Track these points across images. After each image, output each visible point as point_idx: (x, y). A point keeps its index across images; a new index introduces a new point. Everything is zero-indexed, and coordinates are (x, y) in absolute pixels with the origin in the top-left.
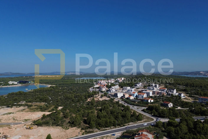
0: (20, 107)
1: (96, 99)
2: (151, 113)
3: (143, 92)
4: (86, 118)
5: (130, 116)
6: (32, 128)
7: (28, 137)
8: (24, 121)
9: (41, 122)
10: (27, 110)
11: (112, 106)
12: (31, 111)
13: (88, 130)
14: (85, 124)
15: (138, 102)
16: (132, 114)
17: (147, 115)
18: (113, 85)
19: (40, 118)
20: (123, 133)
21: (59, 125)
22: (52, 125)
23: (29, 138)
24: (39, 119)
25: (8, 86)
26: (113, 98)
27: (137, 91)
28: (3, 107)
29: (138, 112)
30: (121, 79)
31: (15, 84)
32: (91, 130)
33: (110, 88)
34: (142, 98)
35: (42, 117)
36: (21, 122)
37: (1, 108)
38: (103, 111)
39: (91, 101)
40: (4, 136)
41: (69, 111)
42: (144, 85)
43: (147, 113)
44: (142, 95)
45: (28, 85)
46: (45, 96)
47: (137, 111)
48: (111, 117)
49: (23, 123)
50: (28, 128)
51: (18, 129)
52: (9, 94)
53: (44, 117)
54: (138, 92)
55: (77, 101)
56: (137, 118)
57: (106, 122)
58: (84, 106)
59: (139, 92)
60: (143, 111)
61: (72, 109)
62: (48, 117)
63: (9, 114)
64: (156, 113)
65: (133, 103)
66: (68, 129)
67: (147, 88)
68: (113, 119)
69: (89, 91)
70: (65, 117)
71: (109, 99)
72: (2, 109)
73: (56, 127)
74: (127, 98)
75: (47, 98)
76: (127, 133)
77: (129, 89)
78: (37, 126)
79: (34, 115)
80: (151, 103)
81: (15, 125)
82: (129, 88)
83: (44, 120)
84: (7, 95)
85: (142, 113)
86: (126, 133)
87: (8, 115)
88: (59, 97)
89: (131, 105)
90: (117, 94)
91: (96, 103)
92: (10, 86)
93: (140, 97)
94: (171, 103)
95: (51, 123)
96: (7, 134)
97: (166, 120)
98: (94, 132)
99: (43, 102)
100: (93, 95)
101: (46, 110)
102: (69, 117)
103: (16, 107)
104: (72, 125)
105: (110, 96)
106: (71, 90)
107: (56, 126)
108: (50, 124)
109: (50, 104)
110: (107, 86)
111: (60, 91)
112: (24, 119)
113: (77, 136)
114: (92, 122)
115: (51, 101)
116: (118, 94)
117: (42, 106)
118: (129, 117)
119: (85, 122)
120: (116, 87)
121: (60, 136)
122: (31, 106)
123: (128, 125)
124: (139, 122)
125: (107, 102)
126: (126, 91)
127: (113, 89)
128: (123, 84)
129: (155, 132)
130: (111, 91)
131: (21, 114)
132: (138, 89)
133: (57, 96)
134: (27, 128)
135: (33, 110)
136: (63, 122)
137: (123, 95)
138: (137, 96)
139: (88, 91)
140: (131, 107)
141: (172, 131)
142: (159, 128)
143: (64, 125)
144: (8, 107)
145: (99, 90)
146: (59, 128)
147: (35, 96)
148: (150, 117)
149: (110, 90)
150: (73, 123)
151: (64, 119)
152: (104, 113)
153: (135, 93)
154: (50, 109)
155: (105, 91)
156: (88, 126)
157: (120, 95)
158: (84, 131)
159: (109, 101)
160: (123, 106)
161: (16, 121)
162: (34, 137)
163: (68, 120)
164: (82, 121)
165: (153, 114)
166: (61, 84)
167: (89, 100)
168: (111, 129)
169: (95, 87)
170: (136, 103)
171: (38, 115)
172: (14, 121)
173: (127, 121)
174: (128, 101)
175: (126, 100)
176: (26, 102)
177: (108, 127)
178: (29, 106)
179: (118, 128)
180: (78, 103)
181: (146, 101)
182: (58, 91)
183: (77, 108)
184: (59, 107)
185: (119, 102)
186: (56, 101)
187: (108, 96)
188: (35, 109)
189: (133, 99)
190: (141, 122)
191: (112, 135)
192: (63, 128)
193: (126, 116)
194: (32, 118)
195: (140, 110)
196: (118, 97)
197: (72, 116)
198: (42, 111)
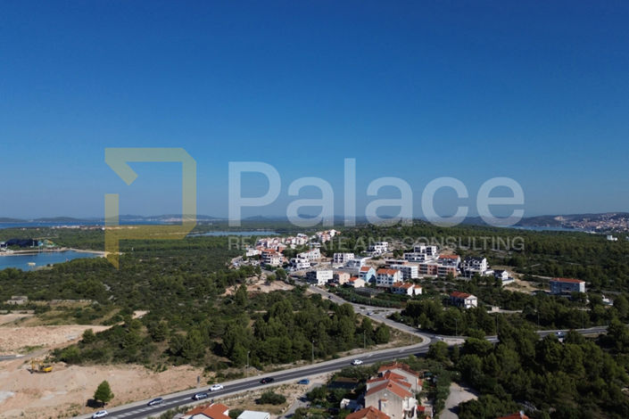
0: (9, 312)
1: (250, 289)
2: (415, 324)
3: (391, 268)
4: (220, 341)
5: (354, 331)
6: (47, 369)
7: (36, 394)
8: (22, 352)
9: (79, 352)
10: (35, 320)
11: (301, 307)
12: (46, 322)
13: (225, 372)
14: (217, 355)
15: (378, 296)
16: (359, 325)
17: (402, 330)
18: (303, 248)
19: (76, 342)
20: (334, 376)
21: (135, 361)
22: (114, 361)
23: (40, 397)
24: (72, 346)
26: (302, 284)
27: (375, 264)
29: (376, 323)
30: (329, 233)
32: (236, 371)
33: (295, 257)
34: (387, 285)
35: (81, 339)
36: (12, 353)
38: (271, 319)
39: (234, 294)
41: (166, 322)
43: (402, 322)
44: (389, 276)
45: (36, 252)
46: (91, 282)
47: (375, 319)
48: (298, 333)
49: (19, 356)
50: (36, 371)
51: (4, 374)
53: (88, 337)
54: (376, 267)
55: (192, 295)
56: (377, 336)
57: (282, 348)
58: (213, 309)
59: (381, 267)
60: (392, 317)
61: (176, 317)
62: (101, 339)
64: (430, 324)
65: (362, 297)
66: (165, 369)
67: (404, 256)
68: (301, 340)
69: (230, 268)
70: (155, 337)
71: (290, 287)
73: (127, 366)
74: (345, 285)
75: (97, 287)
76: (344, 376)
77: (352, 259)
78: (64, 364)
79: (54, 335)
80: (415, 297)
82: (350, 257)
83: (88, 348)
85: (390, 324)
86: (342, 377)
88: (137, 285)
89: (355, 302)
90: (315, 274)
91: (252, 299)
93: (384, 282)
94: (472, 297)
95: (110, 354)
97: (459, 341)
98: (246, 377)
99: (85, 297)
100: (241, 277)
101: (93, 321)
102: (168, 339)
104: (175, 360)
105: (293, 279)
106: (175, 264)
107: (127, 363)
108: (108, 358)
109: (106, 303)
110: (285, 253)
111: (137, 266)
112: (23, 345)
113: (191, 388)
114: (238, 347)
115: (112, 297)
116: (318, 273)
117: (81, 309)
118: (352, 335)
119: (217, 350)
120: (313, 254)
121: (138, 390)
122: (46, 309)
123: (349, 354)
124: (379, 346)
125: (283, 296)
126: (342, 266)
127: (302, 261)
129: (425, 373)
130: (298, 264)
131: (13, 332)
132: (377, 259)
133: (129, 282)
134: (32, 371)
135: (51, 321)
136: (147, 352)
137: (334, 276)
138: (373, 280)
139: (227, 267)
140: (356, 308)
141: (476, 367)
142: (440, 360)
143: (150, 359)
145: (262, 263)
146: (135, 368)
147: (59, 281)
148: (413, 333)
149: (294, 261)
150: (179, 353)
151: (153, 344)
152: (275, 323)
153: (368, 269)
154: (106, 318)
155: (278, 266)
157: (323, 276)
158: (213, 374)
159: (291, 293)
160: (332, 306)
162: (58, 395)
163: (163, 347)
164: (207, 349)
165: (419, 326)
166: (142, 249)
167: (229, 291)
168: (295, 368)
169: (248, 254)
170: (372, 297)
171: (71, 334)
173: (344, 345)
174: (346, 291)
175: (342, 289)
176: (30, 298)
177: (288, 363)
178: (38, 311)
179: (318, 362)
180: (196, 300)
181: (399, 292)
182: (133, 269)
183: (193, 313)
184: (135, 312)
185: (320, 295)
186: (127, 295)
187: (287, 280)
188: (60, 319)
189: (363, 286)
190: (387, 348)
191: (298, 383)
192: (149, 368)
193: (342, 330)
194: (50, 343)
195: (383, 316)
196: (317, 281)
197: (177, 335)
198: (82, 324)
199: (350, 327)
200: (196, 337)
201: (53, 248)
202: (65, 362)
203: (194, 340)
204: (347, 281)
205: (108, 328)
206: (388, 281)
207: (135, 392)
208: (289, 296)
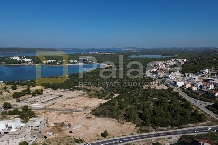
0: (80, 91)
1: (152, 87)
3: (209, 82)
4: (141, 112)
5: (191, 114)
6: (90, 118)
7: (87, 128)
9: (99, 111)
10: (86, 95)
13: (143, 128)
14: (140, 119)
15: (202, 95)
16: (193, 111)
17: (211, 115)
19: (98, 106)
20: (181, 138)
21: (115, 118)
22: (108, 116)
23: (89, 129)
24: (97, 108)
25: (70, 65)
26: (172, 87)
27: (202, 79)
28: (66, 89)
29: (200, 110)
30: (183, 61)
31: (75, 63)
32: (146, 128)
36: (81, 109)
38: (159, 106)
39: (147, 89)
40: (68, 124)
41: (124, 100)
42: (211, 72)
43: (212, 111)
44: (208, 86)
45: (86, 64)
47: (200, 108)
49: (83, 110)
50: (88, 118)
51: (79, 118)
52: (71, 75)
53: (101, 106)
54: (202, 81)
55: (132, 88)
56: (199, 118)
57: (163, 122)
58: (139, 96)
59: (205, 81)
60: (207, 107)
61: (127, 99)
62: (105, 106)
63: (72, 98)
65: (195, 95)
66: (124, 123)
67: (215, 76)
69: (145, 76)
70: (121, 107)
71: (167, 88)
72: (66, 92)
74: (189, 89)
77: (193, 77)
78: (95, 116)
79: (92, 103)
81: (77, 113)
82: (191, 75)
83: (101, 110)
84: (69, 75)
85: (206, 111)
86: (185, 138)
87: (71, 100)
90: (177, 83)
91: (152, 92)
92: (71, 65)
93: (205, 89)
95: (107, 114)
96: (71, 123)
98: (150, 132)
101: (102, 98)
102: (125, 108)
103: (76, 90)
104: (127, 119)
107: (113, 118)
108: (107, 115)
109: (106, 90)
112: (84, 106)
113: (132, 134)
114: (147, 120)
117: (99, 92)
118: (190, 117)
119: (140, 116)
120: (177, 73)
122: (90, 91)
123: (188, 127)
124: (201, 123)
125: (164, 92)
126: (188, 79)
127: (172, 76)
128: (185, 70)
130: (170, 78)
131: (81, 99)
132: (203, 76)
134: (86, 117)
135: (91, 96)
136: (118, 114)
137: (184, 84)
138: (201, 86)
140: (192, 101)
143: (119, 117)
144: (70, 90)
145: (157, 75)
146: (114, 121)
147: (93, 78)
148: (216, 118)
149: (169, 76)
151: (120, 110)
153: (198, 82)
154: (106, 97)
155: (163, 77)
156: (143, 122)
157: (180, 84)
158: (138, 128)
159: (167, 91)
160: (184, 100)
161: (78, 108)
162: (93, 129)
163: (123, 112)
164: (137, 115)
167: (145, 87)
168: (167, 130)
169: (151, 71)
170: (200, 95)
171: (96, 102)
172: (75, 107)
173: (186, 121)
174: (189, 92)
175: (188, 91)
177: (165, 127)
178: (89, 91)
179: (176, 129)
180: (134, 91)
181: (212, 94)
183: (133, 97)
184: (115, 94)
185: (178, 92)
188: (93, 96)
189: (196, 90)
190: (204, 125)
191: (168, 138)
192: (118, 121)
193: (186, 114)
194: (91, 106)
195: (204, 106)
196: (177, 86)
197: (127, 107)
198: (99, 98)
199: (189, 113)
200: (133, 112)
201: (91, 62)
202: (95, 115)
203: (133, 113)
204: (189, 87)
205: (107, 100)
206: (207, 88)
207: (115, 131)
208: (166, 92)
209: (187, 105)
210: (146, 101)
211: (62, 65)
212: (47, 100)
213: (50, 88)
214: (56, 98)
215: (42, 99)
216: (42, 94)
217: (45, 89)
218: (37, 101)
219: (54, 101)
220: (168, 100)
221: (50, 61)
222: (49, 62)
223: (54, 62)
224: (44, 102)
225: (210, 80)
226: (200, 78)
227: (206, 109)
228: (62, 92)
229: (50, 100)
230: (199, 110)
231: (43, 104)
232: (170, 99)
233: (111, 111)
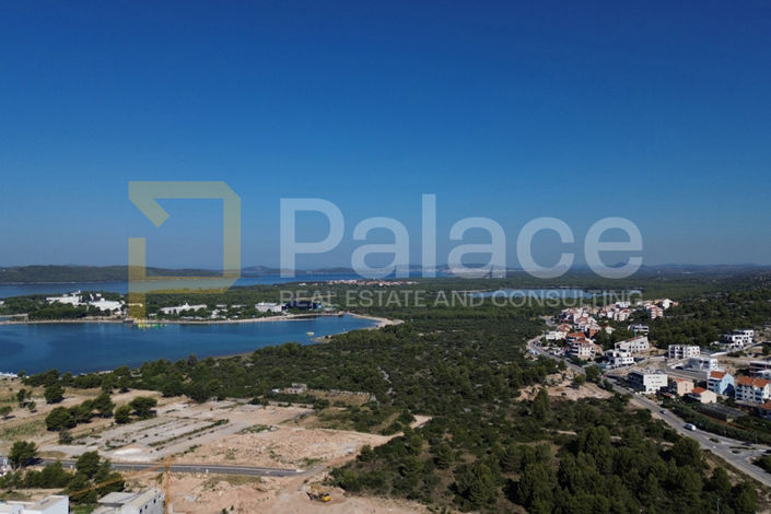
0: (289, 405)
1: (552, 393)
3: (760, 375)
4: (516, 478)
5: (701, 485)
6: (326, 498)
8: (301, 467)
9: (356, 474)
10: (312, 419)
11: (621, 430)
12: (324, 423)
14: (512, 501)
15: (738, 420)
16: (709, 475)
18: (623, 332)
19: (354, 458)
21: (417, 498)
22: (393, 493)
24: (350, 464)
25: (256, 320)
26: (623, 391)
27: (733, 364)
28: (240, 400)
29: (734, 470)
30: (660, 305)
31: (275, 314)
33: (613, 348)
34: (753, 403)
35: (359, 453)
36: (293, 467)
37: (235, 406)
38: (581, 455)
39: (533, 399)
41: (450, 436)
42: (763, 340)
44: (756, 388)
45: (315, 317)
46: (370, 370)
47: (733, 464)
48: (619, 485)
49: (299, 471)
50: (316, 498)
51: (285, 496)
52: (258, 352)
53: (366, 455)
54: (734, 370)
55: (480, 396)
56: (733, 499)
58: (505, 422)
59: (744, 372)
60: (761, 462)
61: (462, 432)
62: (380, 457)
63: (258, 431)
65: (710, 420)
69: (526, 356)
70: (438, 462)
71: (605, 395)
72: (238, 408)
73: (407, 503)
74: (686, 398)
75: (375, 378)
77: (698, 357)
78: (343, 491)
79: (333, 445)
81: (277, 478)
82: (693, 351)
83: (367, 470)
84: (251, 354)
85: (758, 475)
87: (256, 435)
88: (417, 374)
89: (703, 428)
90: (642, 377)
91: (554, 409)
92: (260, 320)
93: (747, 397)
95: (388, 482)
99: (363, 389)
100: (540, 374)
101: (371, 428)
102: (454, 465)
103: (277, 403)
104: (462, 504)
105: (610, 381)
106: (459, 345)
107: (409, 498)
108: (387, 488)
109: (384, 402)
110: (599, 338)
111: (417, 346)
112: (302, 456)
114: (538, 501)
115: (390, 390)
116: (645, 377)
117: (358, 410)
118: (696, 495)
119: (512, 492)
120: (639, 345)
122: (325, 404)
125: (596, 409)
126: (681, 365)
127: (623, 354)
128: (667, 334)
130: (617, 360)
131: (293, 434)
132: (736, 355)
133: (407, 370)
134: (311, 496)
135: (329, 423)
136: (430, 483)
137: (669, 381)
138: (730, 390)
139: (522, 356)
140: (703, 440)
143: (433, 496)
144: (255, 402)
145: (567, 352)
146: (416, 508)
147: (337, 364)
149: (611, 355)
150: (466, 494)
151: (437, 471)
152: (586, 464)
153: (722, 375)
154: (385, 425)
155: (589, 360)
156: (523, 511)
157: (654, 382)
159: (608, 405)
160: (670, 435)
161: (280, 464)
163: (447, 478)
164: (499, 490)
166: (422, 318)
167: (525, 394)
169: (548, 337)
170: (729, 420)
171: (346, 445)
172: (272, 461)
174: (689, 409)
175: (683, 405)
176: (309, 387)
178: (320, 405)
180: (485, 405)
182: (413, 350)
183: (482, 426)
184: (416, 417)
185: (649, 411)
186: (407, 389)
187: (601, 382)
188: (338, 421)
189: (715, 401)
192: (431, 510)
193: (684, 485)
194: (329, 457)
195: (747, 459)
196: (644, 389)
197: (463, 460)
198: (359, 431)
199: (695, 483)
200: (485, 476)
201: (330, 312)
202: (343, 487)
203: (484, 479)
204: (689, 391)
205: (389, 438)
206: (754, 396)
208: (604, 408)
209: (686, 453)
210: (533, 440)
211: (229, 321)
212: (169, 435)
213: (184, 396)
214: (203, 429)
215: (151, 432)
216: (152, 415)
217: (165, 400)
218: (134, 441)
219: (196, 441)
220: (613, 437)
221: (186, 307)
222: (184, 310)
223: (201, 313)
224: (159, 443)
225: (763, 366)
226: (726, 362)
227: (757, 468)
228: (226, 410)
229: (182, 436)
230: (729, 473)
231: (153, 449)
232: (620, 434)
233: (404, 475)
